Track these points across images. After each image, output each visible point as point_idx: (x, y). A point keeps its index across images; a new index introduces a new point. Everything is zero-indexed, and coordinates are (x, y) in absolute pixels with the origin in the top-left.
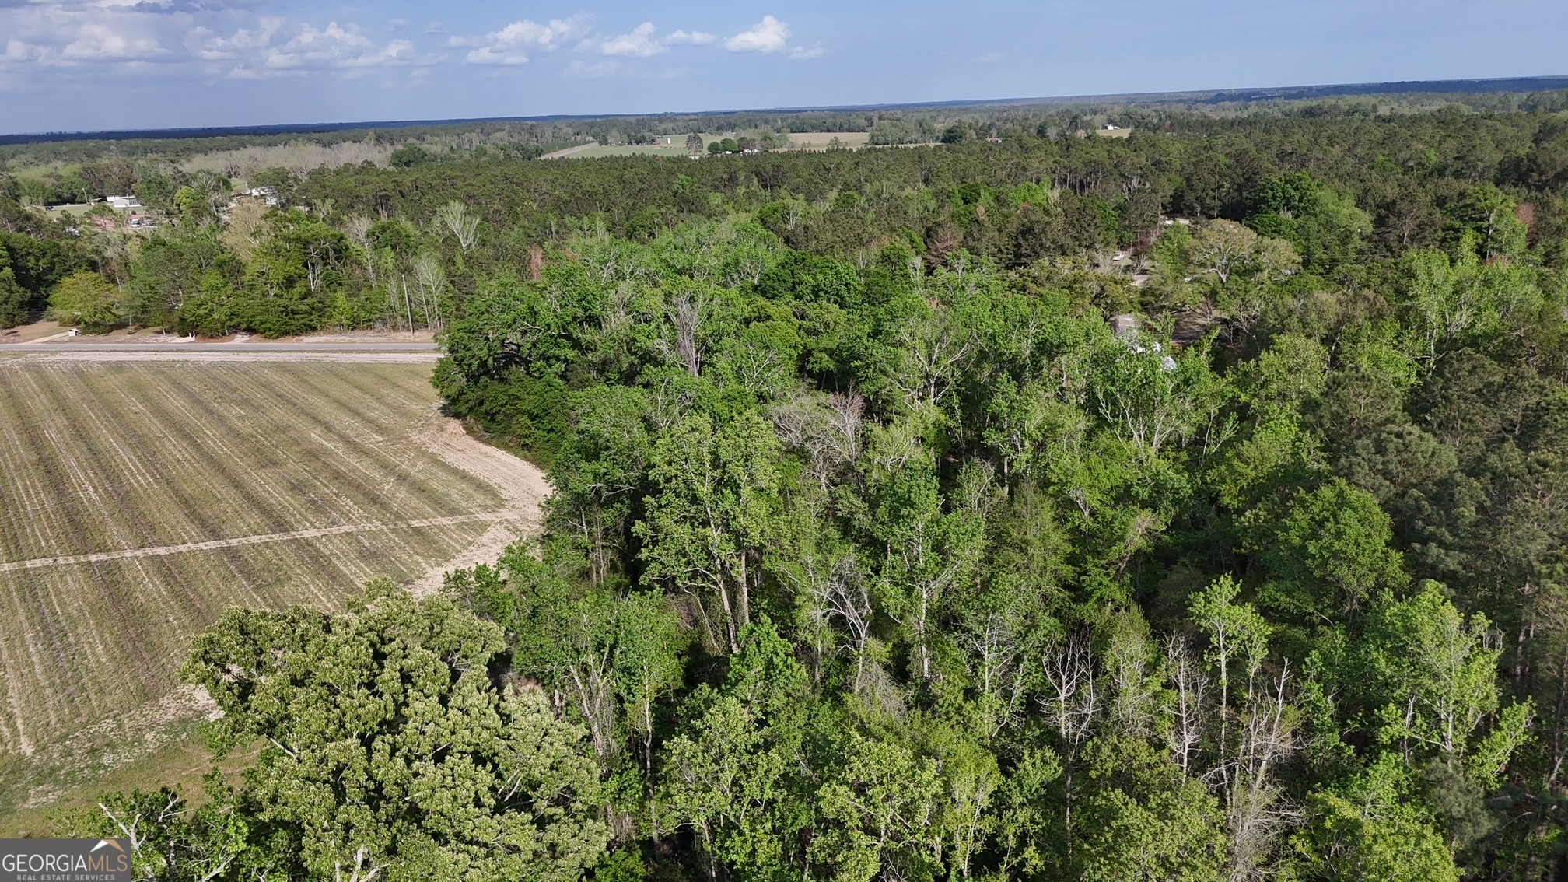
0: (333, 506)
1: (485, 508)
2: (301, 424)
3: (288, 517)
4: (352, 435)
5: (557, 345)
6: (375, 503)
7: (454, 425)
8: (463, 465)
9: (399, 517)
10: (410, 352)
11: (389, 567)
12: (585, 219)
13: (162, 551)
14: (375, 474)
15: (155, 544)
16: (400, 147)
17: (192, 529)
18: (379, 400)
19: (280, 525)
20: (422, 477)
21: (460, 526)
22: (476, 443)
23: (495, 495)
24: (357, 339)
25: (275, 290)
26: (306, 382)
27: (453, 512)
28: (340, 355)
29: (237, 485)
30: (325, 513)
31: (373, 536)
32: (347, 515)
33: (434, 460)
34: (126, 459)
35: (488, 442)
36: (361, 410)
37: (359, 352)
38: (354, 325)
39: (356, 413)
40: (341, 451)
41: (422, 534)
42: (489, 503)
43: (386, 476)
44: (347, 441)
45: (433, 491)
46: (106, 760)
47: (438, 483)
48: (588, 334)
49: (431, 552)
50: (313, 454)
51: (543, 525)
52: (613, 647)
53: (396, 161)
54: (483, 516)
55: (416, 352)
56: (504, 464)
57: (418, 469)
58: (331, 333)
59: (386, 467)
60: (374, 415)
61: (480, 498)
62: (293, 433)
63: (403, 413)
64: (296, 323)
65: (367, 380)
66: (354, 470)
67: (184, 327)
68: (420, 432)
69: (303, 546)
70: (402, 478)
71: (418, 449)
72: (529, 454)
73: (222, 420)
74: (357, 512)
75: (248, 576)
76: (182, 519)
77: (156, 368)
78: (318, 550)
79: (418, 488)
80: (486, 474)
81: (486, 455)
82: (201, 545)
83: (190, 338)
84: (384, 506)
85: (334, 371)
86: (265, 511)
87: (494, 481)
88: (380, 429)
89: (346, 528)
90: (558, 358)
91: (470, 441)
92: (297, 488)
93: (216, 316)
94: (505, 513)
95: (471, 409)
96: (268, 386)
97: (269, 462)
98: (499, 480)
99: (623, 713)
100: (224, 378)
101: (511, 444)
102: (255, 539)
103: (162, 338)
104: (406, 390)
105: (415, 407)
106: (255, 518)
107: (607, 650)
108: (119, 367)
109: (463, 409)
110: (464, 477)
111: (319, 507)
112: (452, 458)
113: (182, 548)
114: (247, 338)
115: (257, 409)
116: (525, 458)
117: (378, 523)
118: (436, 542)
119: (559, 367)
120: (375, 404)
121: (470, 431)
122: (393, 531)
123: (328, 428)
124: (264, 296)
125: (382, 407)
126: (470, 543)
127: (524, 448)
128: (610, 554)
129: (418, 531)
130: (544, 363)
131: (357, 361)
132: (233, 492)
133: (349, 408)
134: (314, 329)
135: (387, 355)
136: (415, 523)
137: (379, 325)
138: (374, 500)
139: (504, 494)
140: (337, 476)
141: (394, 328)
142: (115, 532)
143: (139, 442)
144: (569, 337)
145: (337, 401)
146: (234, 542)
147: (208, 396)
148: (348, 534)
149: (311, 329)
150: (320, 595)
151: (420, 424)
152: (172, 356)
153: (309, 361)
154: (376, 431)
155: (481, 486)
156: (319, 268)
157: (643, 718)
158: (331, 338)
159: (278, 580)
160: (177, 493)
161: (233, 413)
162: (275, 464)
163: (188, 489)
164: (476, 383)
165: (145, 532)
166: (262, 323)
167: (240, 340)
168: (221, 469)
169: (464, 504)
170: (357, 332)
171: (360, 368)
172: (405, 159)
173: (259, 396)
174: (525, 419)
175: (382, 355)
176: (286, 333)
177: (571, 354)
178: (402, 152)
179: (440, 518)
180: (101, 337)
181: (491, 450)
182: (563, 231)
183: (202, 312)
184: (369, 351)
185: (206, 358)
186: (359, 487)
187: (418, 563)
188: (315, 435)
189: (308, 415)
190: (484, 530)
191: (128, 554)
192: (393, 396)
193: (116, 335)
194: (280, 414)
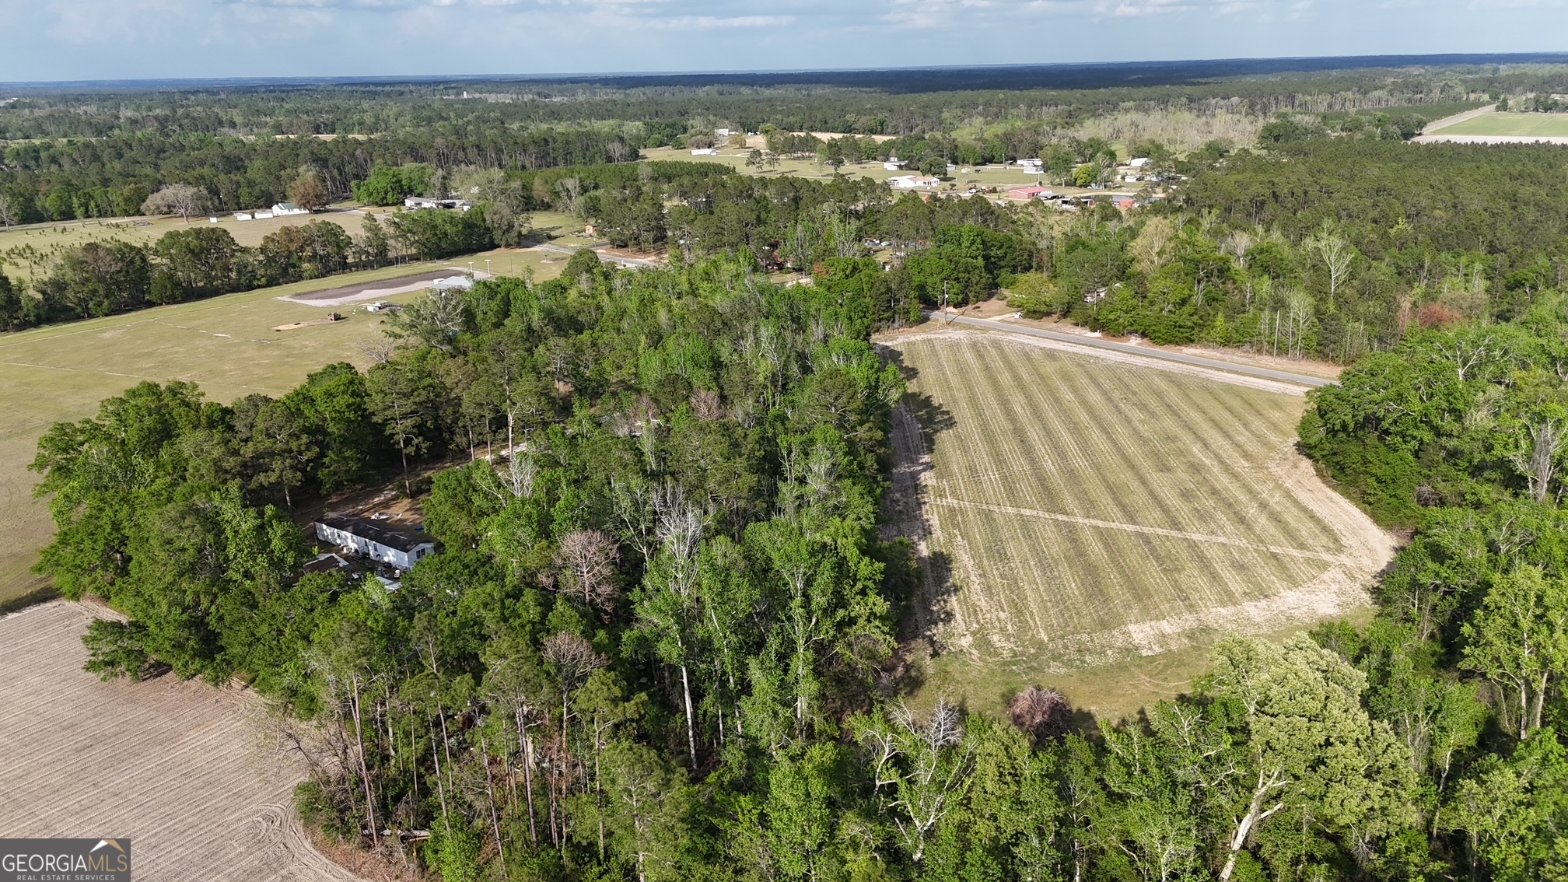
0: (1211, 517)
1: (1328, 549)
2: (1187, 438)
3: (1181, 519)
4: (1224, 455)
5: (1417, 428)
6: (1243, 523)
7: (1306, 464)
8: (1312, 506)
9: (1262, 541)
10: (1272, 379)
11: (1253, 579)
12: (1464, 260)
13: (1100, 524)
14: (1243, 497)
15: (1096, 517)
16: (1273, 120)
17: (1116, 511)
18: (1246, 425)
19: (1175, 525)
20: (1279, 509)
21: (1307, 561)
22: (1323, 486)
23: (1336, 540)
24: (1226, 357)
25: (1170, 307)
26: (1188, 395)
27: (1302, 546)
28: (1213, 372)
29: (1144, 482)
30: (1206, 522)
31: (1242, 551)
32: (1222, 527)
33: (1288, 494)
34: (1067, 438)
35: (1334, 488)
36: (1231, 433)
37: (1229, 371)
38: (1227, 342)
39: (1227, 435)
40: (1216, 469)
41: (1277, 559)
42: (1331, 546)
43: (1251, 501)
44: (1221, 462)
45: (1287, 524)
46: (1088, 658)
47: (1291, 516)
48: (1448, 423)
49: (1284, 576)
50: (1195, 468)
51: (1375, 577)
52: (1436, 712)
53: (1266, 135)
54: (1326, 557)
55: (1277, 380)
56: (1346, 512)
57: (1275, 500)
58: (1205, 347)
59: (1250, 491)
60: (1241, 439)
61: (1324, 540)
62: (1179, 444)
63: (1266, 444)
64: (1179, 335)
65: (1236, 404)
66: (1226, 489)
67: (1095, 324)
68: (1278, 465)
69: (1192, 546)
70: (1263, 506)
71: (1275, 481)
72: (1368, 508)
73: (1128, 421)
74: (1229, 528)
75: (1157, 558)
76: (1110, 501)
77: (1080, 362)
78: (1202, 552)
79: (1276, 518)
80: (1331, 518)
81: (1331, 500)
82: (1125, 526)
83: (1098, 334)
84: (1249, 528)
85: (1209, 388)
86: (1165, 510)
87: (1337, 527)
88: (1247, 456)
89: (1222, 539)
90: (1414, 438)
91: (1317, 482)
92: (1186, 495)
93: (1121, 321)
94: (1343, 558)
95: (1324, 456)
96: (1158, 394)
97: (1164, 468)
98: (1341, 527)
99: (1431, 752)
100: (1127, 380)
101: (1355, 495)
102: (1159, 531)
103: (1078, 330)
104: (1267, 420)
105: (1274, 438)
106: (1158, 514)
107: (1431, 712)
108: (1051, 355)
109: (1318, 455)
110: (1312, 517)
111: (1203, 516)
112: (1303, 497)
113: (1113, 525)
114: (1139, 340)
115: (1153, 415)
116: (1365, 511)
117: (1245, 541)
118: (1288, 569)
119: (1414, 444)
120: (1241, 429)
121: (1320, 473)
122: (1256, 551)
123: (1206, 445)
124: (1162, 310)
125: (1247, 433)
126: (1314, 577)
127: (1366, 502)
128: (1432, 626)
129: (1274, 556)
130: (1401, 440)
131: (1228, 381)
132: (1142, 488)
133: (1221, 429)
134: (1192, 341)
135: (1252, 379)
136: (1272, 549)
137: (1247, 347)
138: (1242, 520)
139: (1344, 541)
140: (1214, 492)
141: (1259, 352)
142: (1069, 501)
143: (1075, 429)
144: (1428, 423)
145: (1212, 420)
146: (1146, 530)
147: (1116, 395)
148: (1224, 545)
149: (1190, 341)
150: (1205, 587)
151: (1277, 457)
152: (1087, 350)
153: (1188, 376)
154: (1243, 457)
155: (1326, 529)
156: (1203, 285)
157: (1445, 759)
158: (1206, 352)
159: (1176, 569)
160: (1105, 480)
161: (1136, 415)
162: (1169, 470)
163: (1112, 478)
164: (1334, 436)
165: (1090, 507)
166: (1154, 331)
167: (1134, 342)
168: (1132, 467)
169: (1311, 541)
170: (1227, 349)
171: (1230, 389)
172: (1276, 133)
173: (1154, 404)
174: (1371, 481)
175: (1247, 378)
176: (1170, 342)
177: (1427, 436)
178: (1275, 126)
179: (1291, 549)
180: (1035, 323)
181: (1336, 496)
182: (1437, 274)
183: (1112, 317)
184: (1237, 373)
185: (1112, 357)
186: (1230, 505)
187: (1274, 583)
188: (1196, 449)
189: (1190, 429)
190: (1326, 569)
191: (1080, 520)
192: (1257, 423)
193: (1048, 323)
194: (1170, 424)
